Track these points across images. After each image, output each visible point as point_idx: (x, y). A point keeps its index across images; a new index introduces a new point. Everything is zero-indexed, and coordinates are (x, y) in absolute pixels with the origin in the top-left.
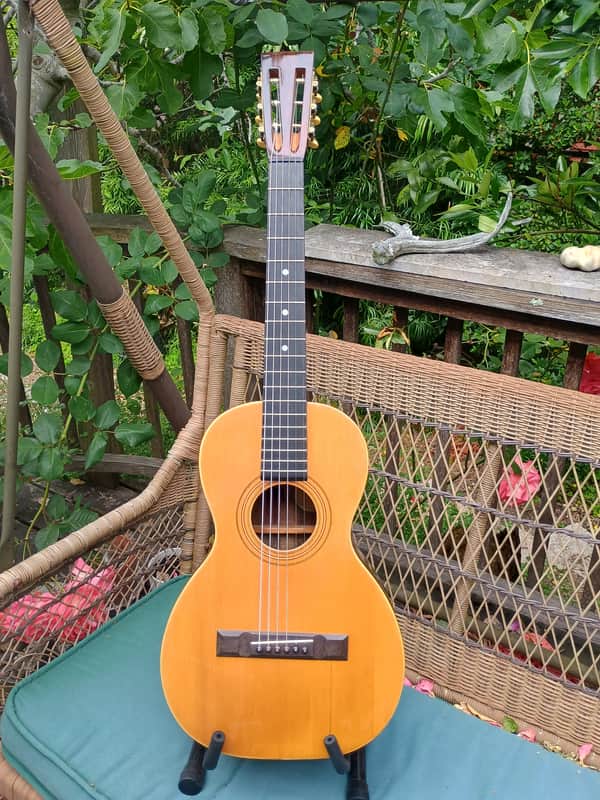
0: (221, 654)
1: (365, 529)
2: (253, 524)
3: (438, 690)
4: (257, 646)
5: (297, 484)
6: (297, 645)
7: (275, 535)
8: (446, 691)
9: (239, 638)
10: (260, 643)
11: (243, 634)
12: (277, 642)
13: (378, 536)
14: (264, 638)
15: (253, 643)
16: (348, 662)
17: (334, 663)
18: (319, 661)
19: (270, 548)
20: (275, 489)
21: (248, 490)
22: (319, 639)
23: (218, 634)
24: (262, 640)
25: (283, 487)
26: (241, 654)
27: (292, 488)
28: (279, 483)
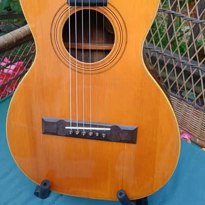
0: (45, 132)
1: (155, 47)
2: (64, 42)
3: (193, 139)
4: (70, 129)
5: (97, 9)
6: (99, 131)
7: (86, 51)
8: (198, 140)
9: (57, 123)
10: (71, 128)
11: (59, 121)
12: (84, 128)
13: (163, 51)
14: (74, 125)
15: (66, 128)
16: (136, 145)
17: (126, 145)
18: (115, 143)
19: (77, 60)
20: (79, 13)
21: (59, 14)
22: (115, 128)
23: (43, 120)
24: (72, 126)
25: (86, 12)
26: (59, 134)
27: (93, 12)
28: (82, 8)
